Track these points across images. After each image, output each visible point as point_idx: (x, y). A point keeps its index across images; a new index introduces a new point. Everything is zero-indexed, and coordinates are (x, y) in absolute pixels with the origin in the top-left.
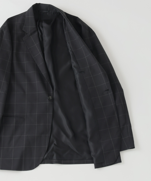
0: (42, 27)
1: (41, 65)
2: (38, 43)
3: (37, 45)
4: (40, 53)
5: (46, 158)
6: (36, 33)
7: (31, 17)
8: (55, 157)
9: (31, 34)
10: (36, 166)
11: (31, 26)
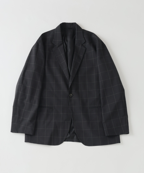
0: (67, 41)
1: (65, 70)
2: (63, 53)
3: (62, 55)
4: (65, 61)
5: (69, 138)
6: (62, 46)
7: (59, 33)
8: (75, 137)
9: (59, 46)
10: (61, 143)
11: (58, 40)
